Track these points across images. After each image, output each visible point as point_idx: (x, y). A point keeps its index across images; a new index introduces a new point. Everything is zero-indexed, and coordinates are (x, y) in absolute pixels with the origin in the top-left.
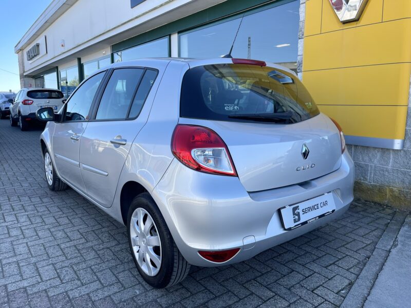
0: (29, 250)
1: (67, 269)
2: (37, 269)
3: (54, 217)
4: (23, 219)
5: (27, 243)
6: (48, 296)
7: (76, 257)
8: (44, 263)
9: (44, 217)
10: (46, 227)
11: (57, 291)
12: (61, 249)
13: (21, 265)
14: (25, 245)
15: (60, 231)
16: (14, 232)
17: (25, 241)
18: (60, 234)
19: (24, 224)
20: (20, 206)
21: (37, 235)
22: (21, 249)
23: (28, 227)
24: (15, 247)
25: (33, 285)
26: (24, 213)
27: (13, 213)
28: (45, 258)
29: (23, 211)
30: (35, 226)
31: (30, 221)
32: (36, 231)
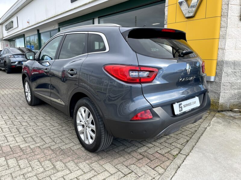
0: (35, 131)
1: (56, 138)
2: (42, 139)
3: (42, 116)
4: (26, 118)
5: (33, 128)
6: (51, 149)
7: (59, 133)
8: (44, 136)
9: (37, 117)
10: (40, 121)
11: (55, 147)
12: (51, 131)
13: (33, 137)
14: (32, 129)
15: (47, 122)
16: (24, 124)
17: (31, 127)
18: (48, 124)
19: (28, 120)
20: (22, 112)
21: (36, 124)
22: (30, 131)
23: (31, 121)
24: (27, 130)
25: (43, 145)
26: (26, 115)
27: (20, 115)
28: (44, 134)
29: (25, 114)
30: (34, 120)
31: (30, 118)
32: (35, 123)
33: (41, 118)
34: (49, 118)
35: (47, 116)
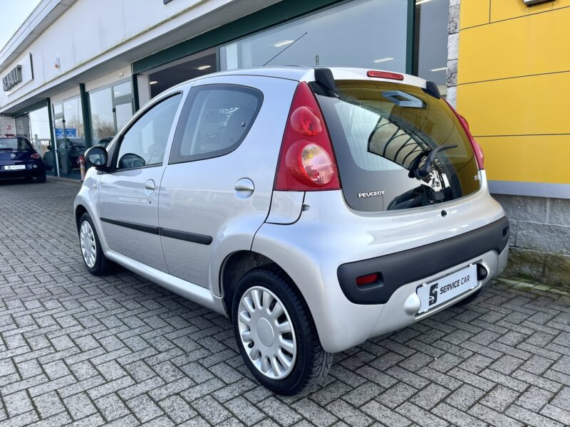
0: (33, 404)
5: (27, 390)
9: (50, 337)
10: (58, 356)
14: (24, 393)
17: (23, 385)
18: (84, 370)
19: (19, 351)
21: (44, 372)
23: (26, 356)
26: (16, 331)
29: (14, 326)
30: (36, 354)
31: (28, 344)
32: (41, 365)
33: (63, 343)
34: (93, 344)
35: (86, 332)
